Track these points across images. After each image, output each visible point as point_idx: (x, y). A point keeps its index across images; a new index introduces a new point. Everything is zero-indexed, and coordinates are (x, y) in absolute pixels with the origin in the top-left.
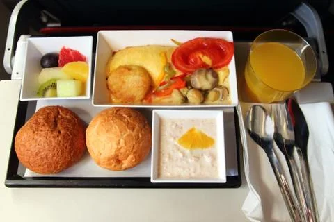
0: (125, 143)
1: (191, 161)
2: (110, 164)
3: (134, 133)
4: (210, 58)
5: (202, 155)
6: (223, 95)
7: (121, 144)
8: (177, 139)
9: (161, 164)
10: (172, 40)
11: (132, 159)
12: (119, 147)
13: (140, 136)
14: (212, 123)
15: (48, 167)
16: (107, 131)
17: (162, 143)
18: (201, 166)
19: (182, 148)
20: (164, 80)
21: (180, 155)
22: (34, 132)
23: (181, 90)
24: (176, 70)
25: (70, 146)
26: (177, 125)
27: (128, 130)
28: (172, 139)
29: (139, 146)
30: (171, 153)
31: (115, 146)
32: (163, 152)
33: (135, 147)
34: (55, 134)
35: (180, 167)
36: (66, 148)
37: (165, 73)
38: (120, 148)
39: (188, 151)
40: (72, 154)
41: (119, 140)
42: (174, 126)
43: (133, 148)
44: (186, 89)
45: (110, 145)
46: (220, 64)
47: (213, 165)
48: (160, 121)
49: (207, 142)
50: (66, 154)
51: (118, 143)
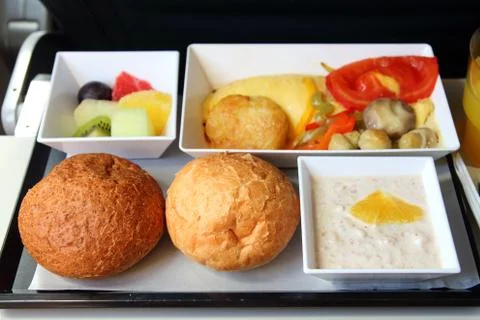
0: (250, 194)
1: (382, 243)
2: (218, 241)
3: (265, 182)
4: (397, 80)
5: (403, 235)
6: (428, 141)
7: (241, 195)
8: (348, 208)
9: (322, 249)
10: (323, 64)
11: (263, 230)
12: (238, 200)
13: (278, 188)
14: (415, 183)
15: (88, 248)
16: (214, 175)
17: (319, 216)
18: (404, 253)
19: (359, 222)
20: (313, 121)
21: (359, 234)
22: (65, 179)
23: (348, 135)
24: (334, 103)
25: (135, 208)
26: (345, 188)
27: (256, 176)
28: (339, 209)
29: (276, 206)
30: (340, 231)
31: (230, 199)
32: (323, 231)
33: (269, 205)
34: (108, 182)
35: (359, 254)
36: (128, 211)
37: (315, 107)
38: (241, 204)
39: (373, 228)
40: (138, 228)
41: (238, 190)
42: (339, 189)
43: (265, 207)
44: (355, 133)
45: (219, 197)
46: (415, 93)
47: (427, 251)
48: (312, 181)
49: (408, 212)
50: (127, 225)
51: (236, 195)
